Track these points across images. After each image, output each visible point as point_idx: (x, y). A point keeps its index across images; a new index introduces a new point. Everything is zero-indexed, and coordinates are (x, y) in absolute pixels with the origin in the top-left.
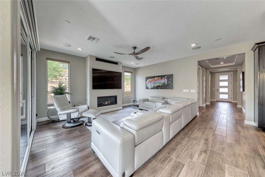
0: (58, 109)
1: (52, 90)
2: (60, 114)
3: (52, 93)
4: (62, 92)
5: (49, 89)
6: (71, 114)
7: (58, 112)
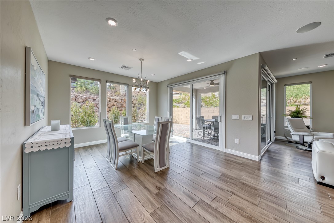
0: (291, 130)
1: (289, 113)
2: (293, 135)
3: (289, 116)
4: (299, 115)
5: (287, 112)
6: (304, 137)
7: (291, 132)
